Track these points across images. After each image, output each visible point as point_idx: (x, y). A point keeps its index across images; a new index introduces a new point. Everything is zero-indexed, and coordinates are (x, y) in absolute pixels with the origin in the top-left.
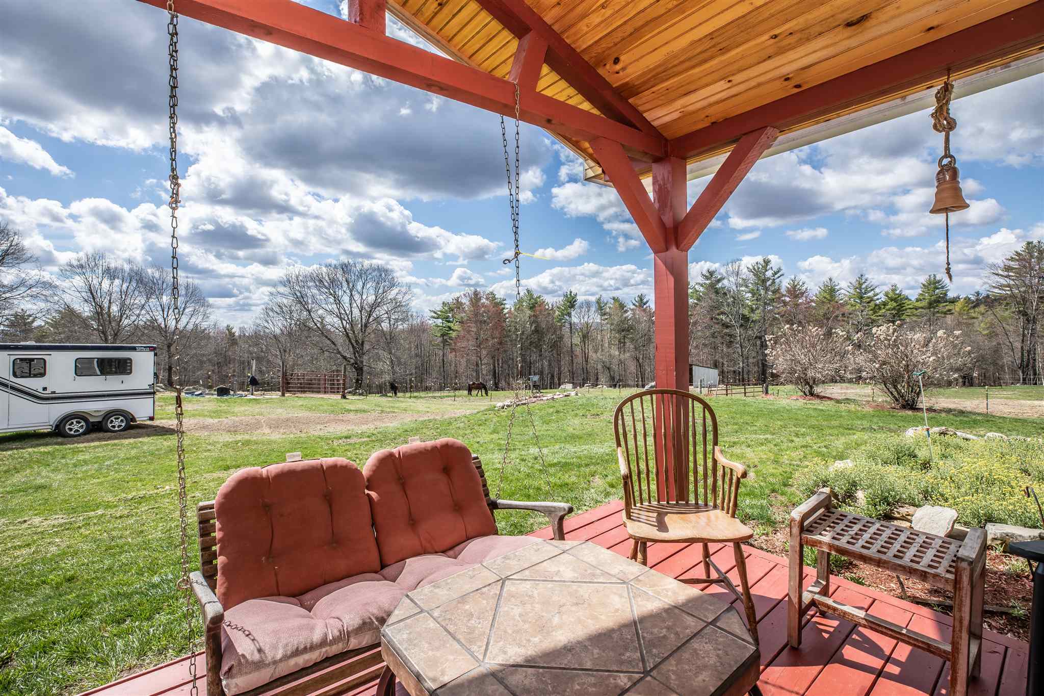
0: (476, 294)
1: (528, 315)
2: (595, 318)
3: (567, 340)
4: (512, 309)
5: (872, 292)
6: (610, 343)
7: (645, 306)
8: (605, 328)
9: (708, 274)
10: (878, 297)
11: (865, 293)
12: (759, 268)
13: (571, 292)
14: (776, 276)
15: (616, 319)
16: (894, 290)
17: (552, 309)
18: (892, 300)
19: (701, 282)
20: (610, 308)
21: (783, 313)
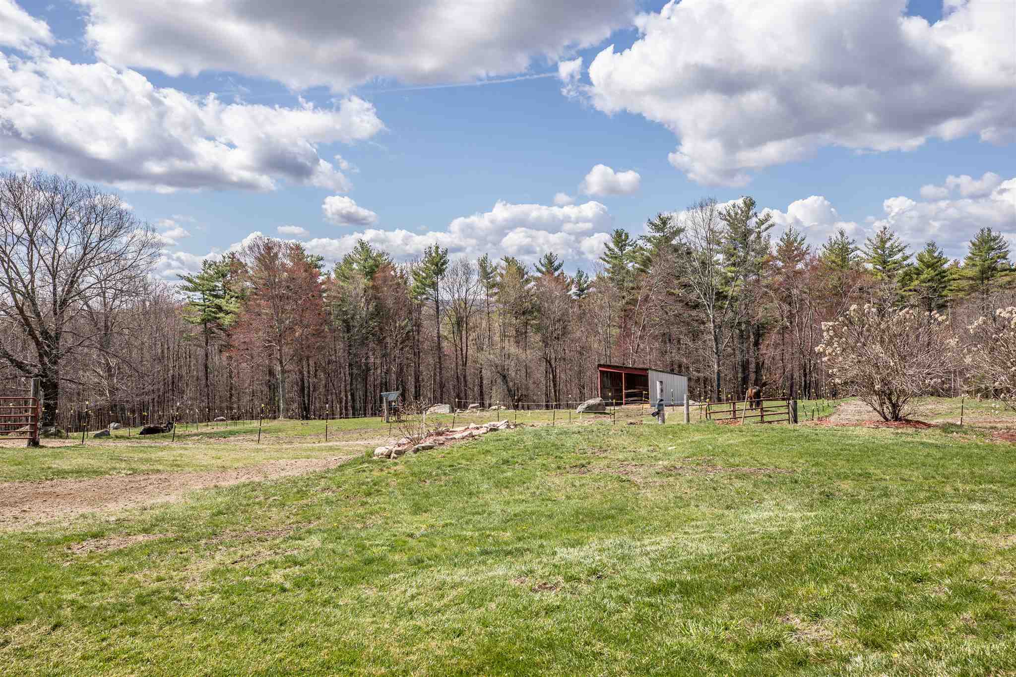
0: (268, 248)
1: (362, 286)
2: (477, 292)
3: (429, 329)
4: (333, 276)
5: (901, 254)
6: (504, 336)
7: (556, 274)
8: (494, 309)
9: (658, 222)
10: (909, 261)
11: (890, 256)
12: (736, 214)
13: (437, 248)
14: (763, 227)
15: (513, 295)
16: (930, 252)
17: (402, 277)
18: (928, 267)
19: (649, 235)
20: (502, 275)
21: (776, 286)
